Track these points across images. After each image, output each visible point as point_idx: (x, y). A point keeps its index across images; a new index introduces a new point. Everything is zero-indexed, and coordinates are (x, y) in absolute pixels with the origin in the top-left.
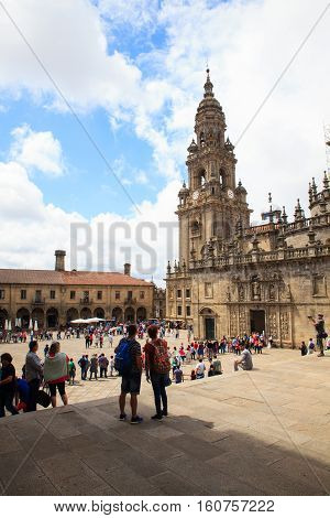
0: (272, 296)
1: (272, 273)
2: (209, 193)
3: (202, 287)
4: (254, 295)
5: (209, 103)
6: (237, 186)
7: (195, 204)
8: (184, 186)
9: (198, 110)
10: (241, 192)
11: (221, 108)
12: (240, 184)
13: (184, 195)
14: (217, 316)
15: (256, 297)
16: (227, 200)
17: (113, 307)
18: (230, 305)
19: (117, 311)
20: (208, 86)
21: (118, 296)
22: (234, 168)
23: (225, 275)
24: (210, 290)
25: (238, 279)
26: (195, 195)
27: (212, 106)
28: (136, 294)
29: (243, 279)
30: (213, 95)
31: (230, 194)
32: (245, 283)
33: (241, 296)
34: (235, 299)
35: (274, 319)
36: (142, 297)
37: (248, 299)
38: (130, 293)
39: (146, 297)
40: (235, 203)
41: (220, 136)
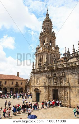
0: (61, 83)
1: (61, 73)
2: (45, 48)
4: (54, 83)
5: (47, 19)
6: (56, 46)
7: (41, 51)
8: (38, 46)
9: (44, 22)
10: (57, 48)
11: (51, 21)
12: (57, 45)
13: (37, 49)
14: (40, 91)
15: (55, 84)
16: (52, 51)
17: (11, 87)
18: (45, 87)
19: (12, 89)
20: (47, 14)
21: (12, 84)
22: (55, 40)
23: (44, 74)
24: (38, 81)
25: (48, 76)
26: (41, 49)
27: (48, 20)
28: (19, 83)
29: (50, 76)
30: (49, 17)
31: (53, 49)
33: (50, 83)
34: (47, 84)
35: (62, 93)
38: (17, 83)
39: (23, 84)
40: (55, 52)
41: (50, 30)
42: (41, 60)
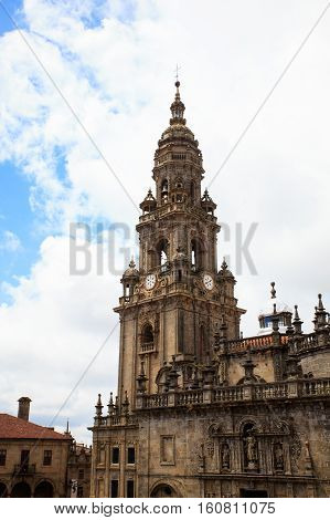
0: (278, 464)
2: (171, 279)
3: (155, 444)
5: (180, 134)
6: (219, 269)
7: (149, 296)
8: (131, 265)
9: (160, 143)
10: (225, 280)
11: (196, 144)
12: (225, 266)
13: (130, 280)
15: (251, 466)
16: (202, 293)
18: (205, 479)
20: (178, 107)
22: (214, 240)
23: (197, 421)
24: (170, 451)
25: (219, 430)
26: (150, 282)
27: (183, 139)
28: (37, 456)
29: (229, 430)
30: (184, 122)
31: (208, 282)
32: (232, 438)
33: (226, 462)
34: (214, 466)
36: (47, 461)
37: (236, 468)
38: (25, 454)
39: (55, 461)
40: (216, 297)
41: (194, 186)
42: (149, 336)
